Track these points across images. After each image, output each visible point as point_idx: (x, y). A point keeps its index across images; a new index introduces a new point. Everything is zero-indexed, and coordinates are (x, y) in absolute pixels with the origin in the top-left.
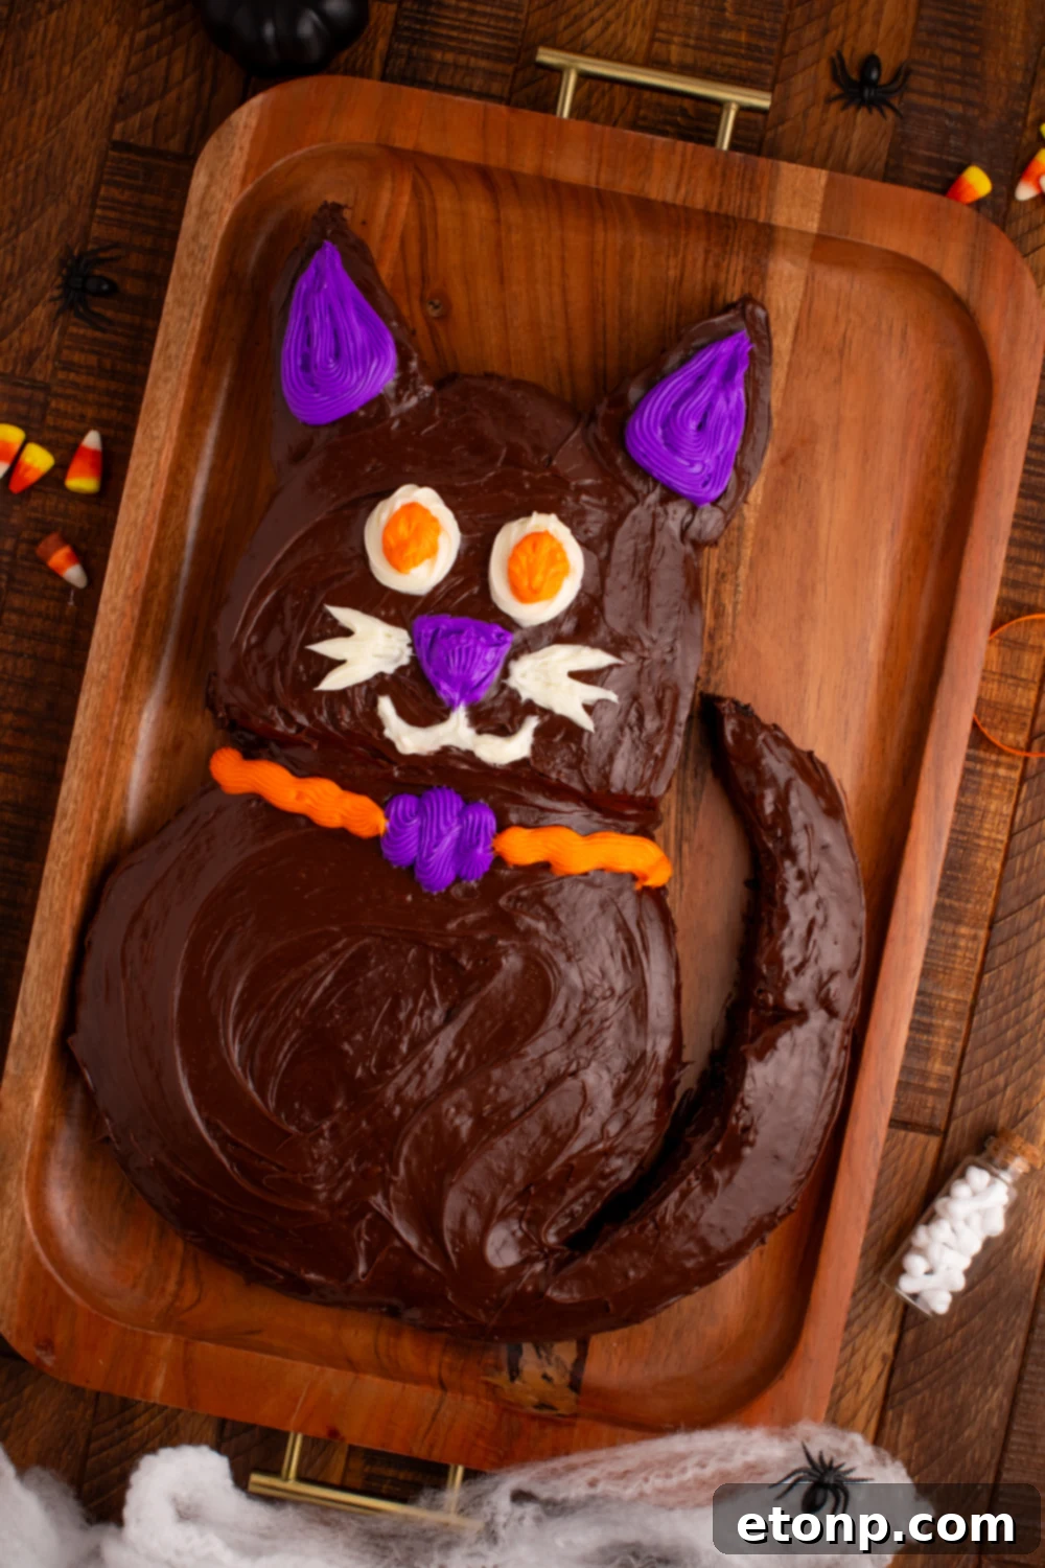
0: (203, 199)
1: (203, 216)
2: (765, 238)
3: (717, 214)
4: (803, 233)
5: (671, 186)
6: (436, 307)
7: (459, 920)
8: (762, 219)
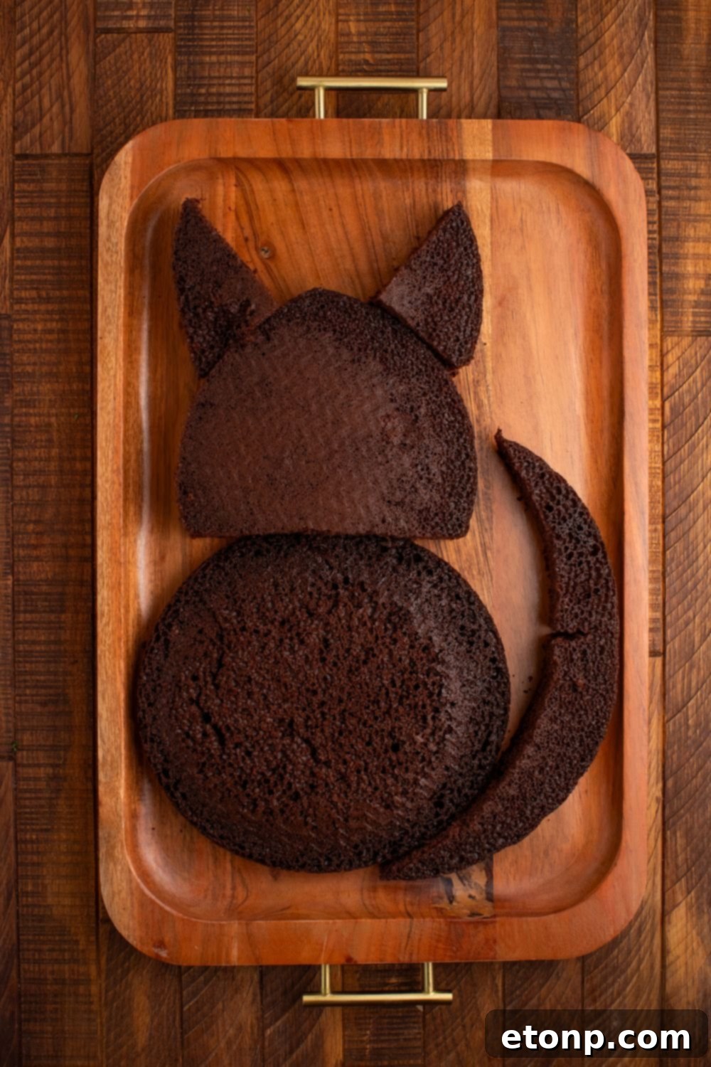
0: (108, 213)
1: (111, 225)
2: (461, 169)
3: (429, 160)
4: (484, 161)
5: (397, 148)
6: (266, 252)
8: (457, 157)
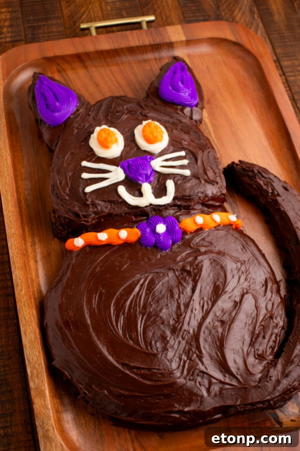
2: (170, 45)
3: (154, 45)
4: (181, 41)
5: (137, 41)
7: (180, 257)
8: (168, 41)
